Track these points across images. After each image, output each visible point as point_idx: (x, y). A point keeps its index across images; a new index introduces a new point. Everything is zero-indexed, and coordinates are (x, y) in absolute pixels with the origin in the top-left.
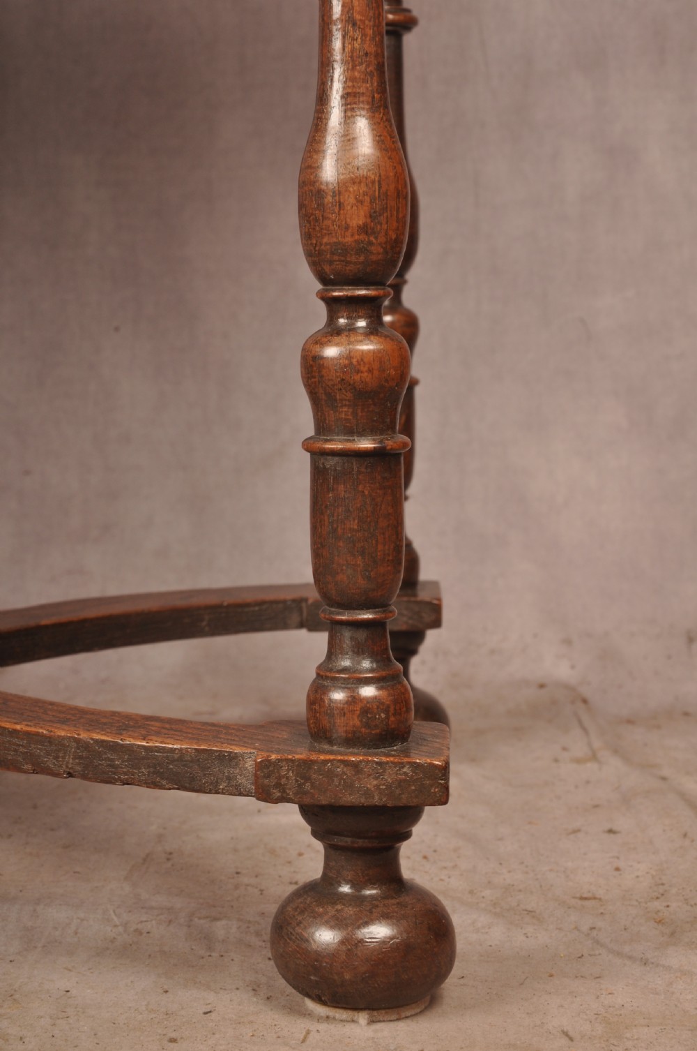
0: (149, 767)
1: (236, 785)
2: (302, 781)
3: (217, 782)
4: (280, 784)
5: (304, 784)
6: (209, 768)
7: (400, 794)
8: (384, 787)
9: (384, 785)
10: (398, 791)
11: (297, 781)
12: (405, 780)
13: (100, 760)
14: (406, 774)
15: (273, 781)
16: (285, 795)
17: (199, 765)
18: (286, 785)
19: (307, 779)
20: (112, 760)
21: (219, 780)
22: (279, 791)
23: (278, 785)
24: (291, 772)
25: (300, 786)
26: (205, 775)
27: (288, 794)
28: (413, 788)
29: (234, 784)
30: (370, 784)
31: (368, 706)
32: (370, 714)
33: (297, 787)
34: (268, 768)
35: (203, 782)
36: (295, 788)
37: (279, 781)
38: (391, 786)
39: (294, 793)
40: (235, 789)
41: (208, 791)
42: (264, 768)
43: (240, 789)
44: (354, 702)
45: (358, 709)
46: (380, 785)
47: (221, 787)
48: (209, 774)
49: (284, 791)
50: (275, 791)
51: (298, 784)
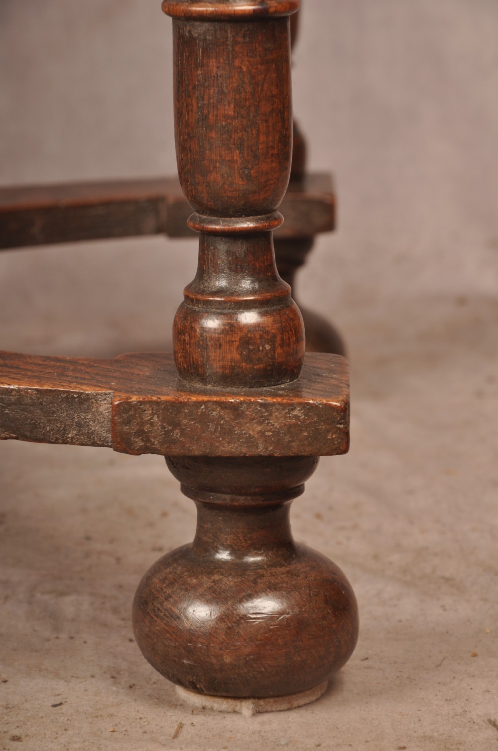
1: (88, 433)
2: (170, 428)
3: (65, 430)
4: (143, 431)
5: (172, 431)
6: (55, 412)
7: (289, 442)
8: (270, 434)
9: (270, 431)
10: (287, 438)
11: (163, 427)
12: (296, 425)
14: (296, 417)
15: (135, 428)
16: (148, 445)
17: (42, 409)
18: (150, 432)
19: (176, 425)
21: (67, 428)
22: (143, 440)
23: (140, 433)
24: (156, 416)
25: (167, 433)
26: (49, 421)
27: (153, 444)
28: (306, 434)
29: (86, 432)
30: (253, 430)
31: (249, 335)
32: (252, 345)
33: (164, 434)
34: (128, 413)
35: (48, 429)
36: (161, 435)
37: (141, 428)
38: (278, 432)
39: (159, 442)
40: (88, 438)
41: (53, 441)
42: (123, 413)
43: (94, 437)
44: (232, 331)
45: (237, 339)
46: (265, 431)
47: (70, 435)
48: (55, 420)
49: (148, 440)
50: (137, 440)
51: (165, 431)
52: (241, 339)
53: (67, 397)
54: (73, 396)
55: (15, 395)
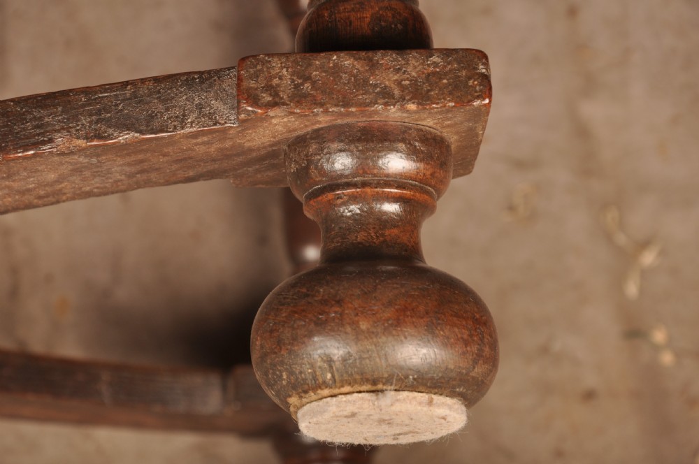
0: (91, 115)
1: (210, 113)
2: (300, 81)
3: (184, 115)
4: (271, 86)
5: (302, 84)
6: (173, 98)
7: (429, 91)
8: (407, 82)
9: (407, 79)
10: (426, 87)
11: (293, 81)
12: (434, 73)
13: (23, 124)
14: (436, 64)
15: (262, 82)
16: (277, 100)
17: (159, 98)
18: (278, 85)
19: (307, 79)
20: (41, 118)
21: (187, 112)
22: (271, 95)
23: (269, 88)
24: (285, 70)
25: (297, 87)
26: (167, 109)
27: (282, 98)
28: (445, 81)
29: (207, 112)
30: (389, 80)
31: (381, 12)
32: (385, 22)
33: (294, 88)
34: (256, 67)
35: (166, 118)
36: (290, 90)
37: (270, 83)
38: (416, 81)
39: (289, 97)
40: (209, 119)
41: (171, 130)
42: (251, 68)
43: (216, 117)
44: (362, 8)
45: (368, 15)
46: (402, 81)
47: (189, 120)
48: (173, 106)
49: (276, 94)
50: (264, 95)
51: (295, 85)
52: (372, 15)
53: (187, 80)
54: (194, 77)
55: (131, 89)
